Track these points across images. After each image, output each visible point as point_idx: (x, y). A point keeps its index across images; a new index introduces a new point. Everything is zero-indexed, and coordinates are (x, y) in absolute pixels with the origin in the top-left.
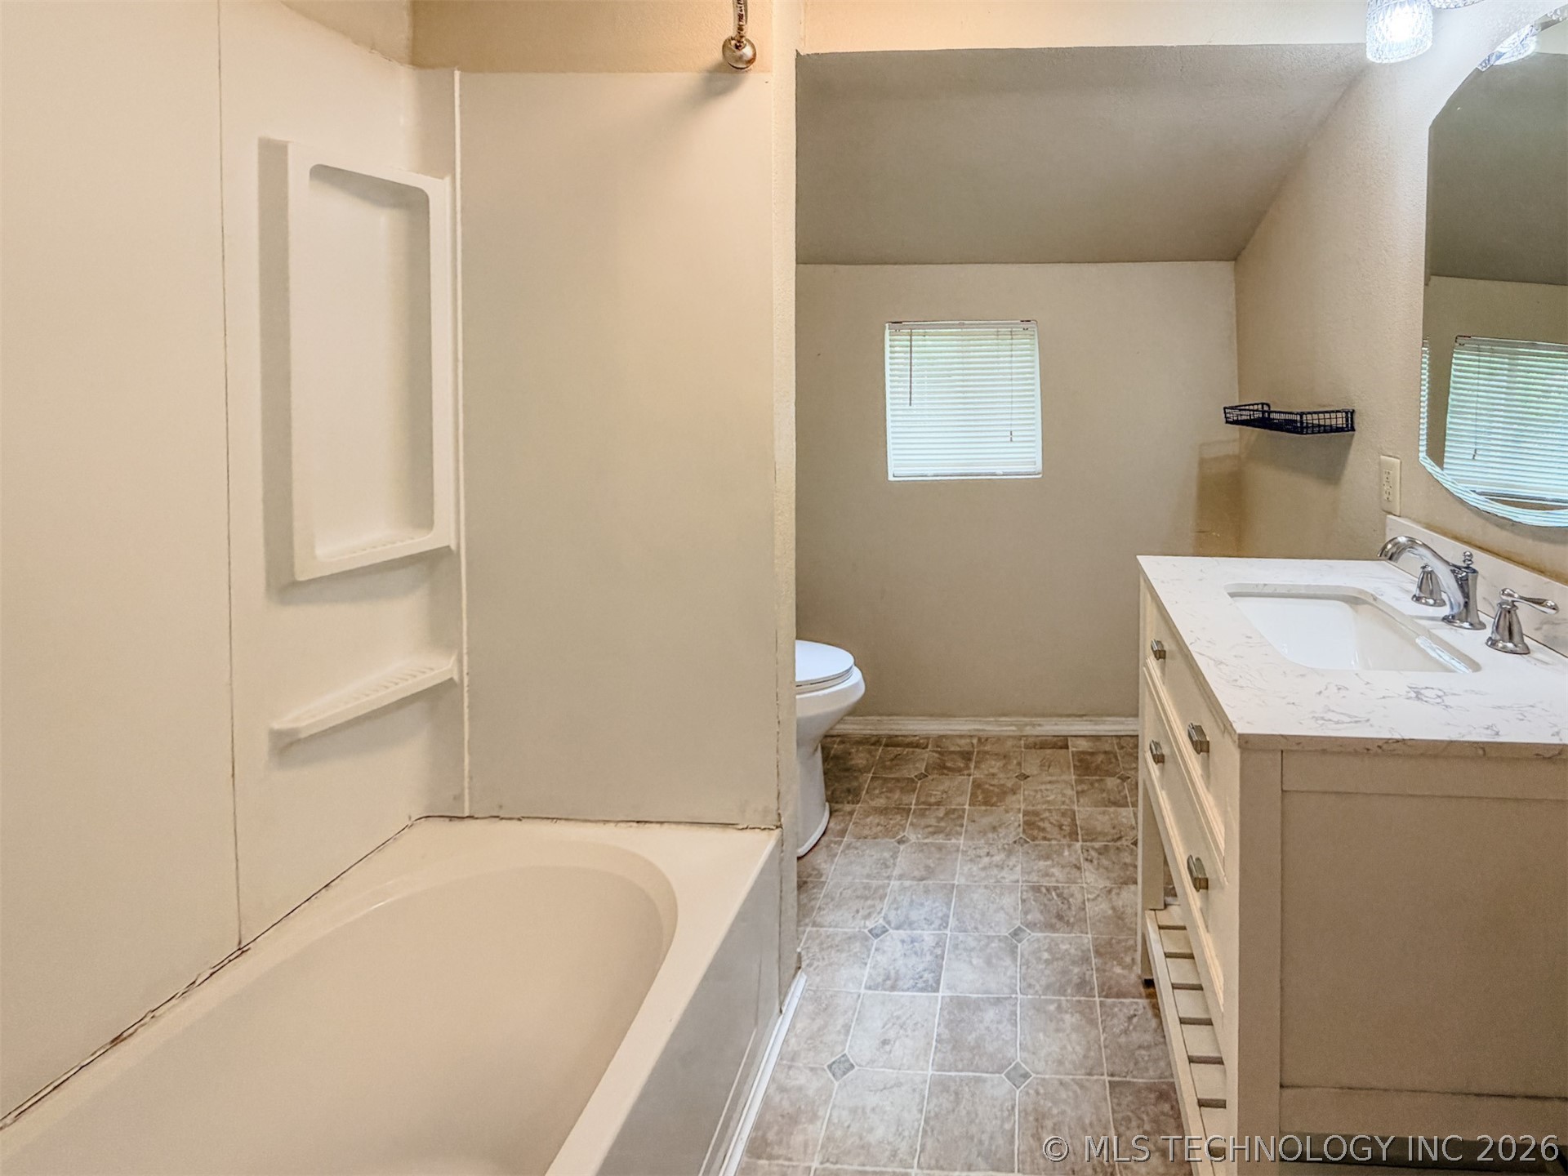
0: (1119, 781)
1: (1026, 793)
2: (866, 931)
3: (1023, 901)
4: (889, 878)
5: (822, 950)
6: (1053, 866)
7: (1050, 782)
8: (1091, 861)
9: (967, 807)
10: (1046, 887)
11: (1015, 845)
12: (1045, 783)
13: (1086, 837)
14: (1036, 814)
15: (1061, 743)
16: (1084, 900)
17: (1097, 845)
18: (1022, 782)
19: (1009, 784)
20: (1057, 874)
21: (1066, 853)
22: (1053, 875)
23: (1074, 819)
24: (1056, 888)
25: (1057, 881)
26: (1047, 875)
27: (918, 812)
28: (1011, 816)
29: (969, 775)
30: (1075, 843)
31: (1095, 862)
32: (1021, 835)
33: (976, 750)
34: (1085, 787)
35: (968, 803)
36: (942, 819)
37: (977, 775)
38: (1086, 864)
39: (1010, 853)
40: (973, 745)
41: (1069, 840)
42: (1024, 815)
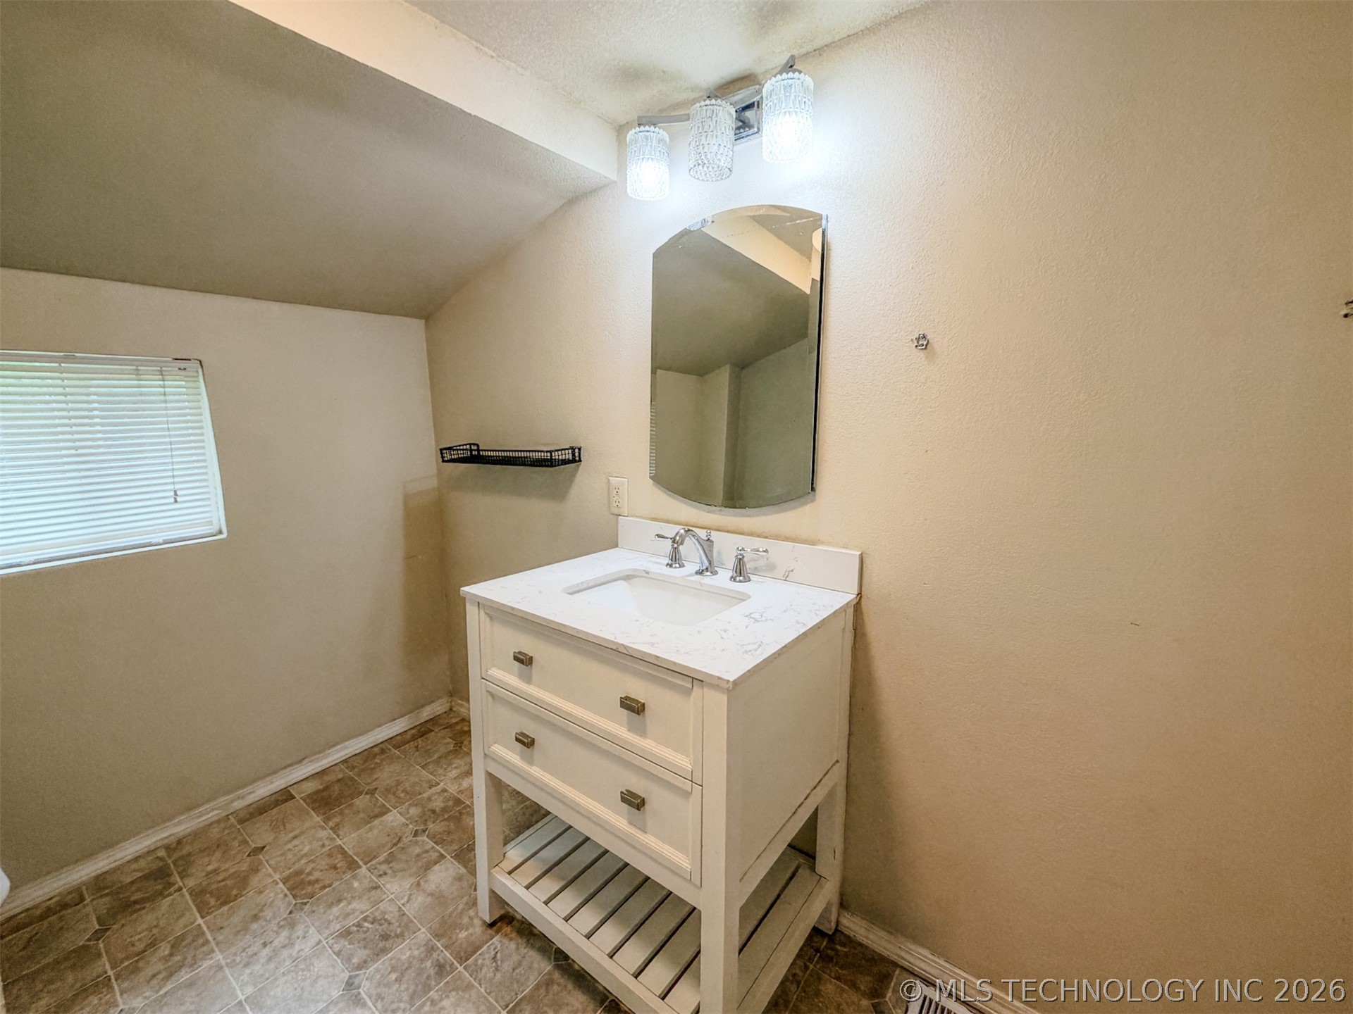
0: (368, 796)
1: (272, 862)
3: (338, 954)
6: (349, 904)
7: (295, 837)
8: (385, 874)
9: (200, 921)
10: (354, 925)
11: (293, 915)
12: (286, 843)
13: (367, 859)
14: (298, 873)
15: (285, 796)
16: (400, 907)
17: (381, 858)
18: (261, 857)
19: (245, 867)
20: (358, 907)
21: (356, 884)
22: (354, 911)
23: (344, 853)
24: (365, 919)
25: (362, 912)
26: (347, 915)
28: (269, 894)
29: (180, 889)
30: (358, 870)
31: (389, 872)
32: (294, 902)
33: (170, 861)
34: (337, 820)
35: (198, 915)
36: (171, 955)
37: (191, 883)
38: (381, 879)
39: (292, 925)
40: (161, 859)
41: (351, 872)
42: (284, 883)
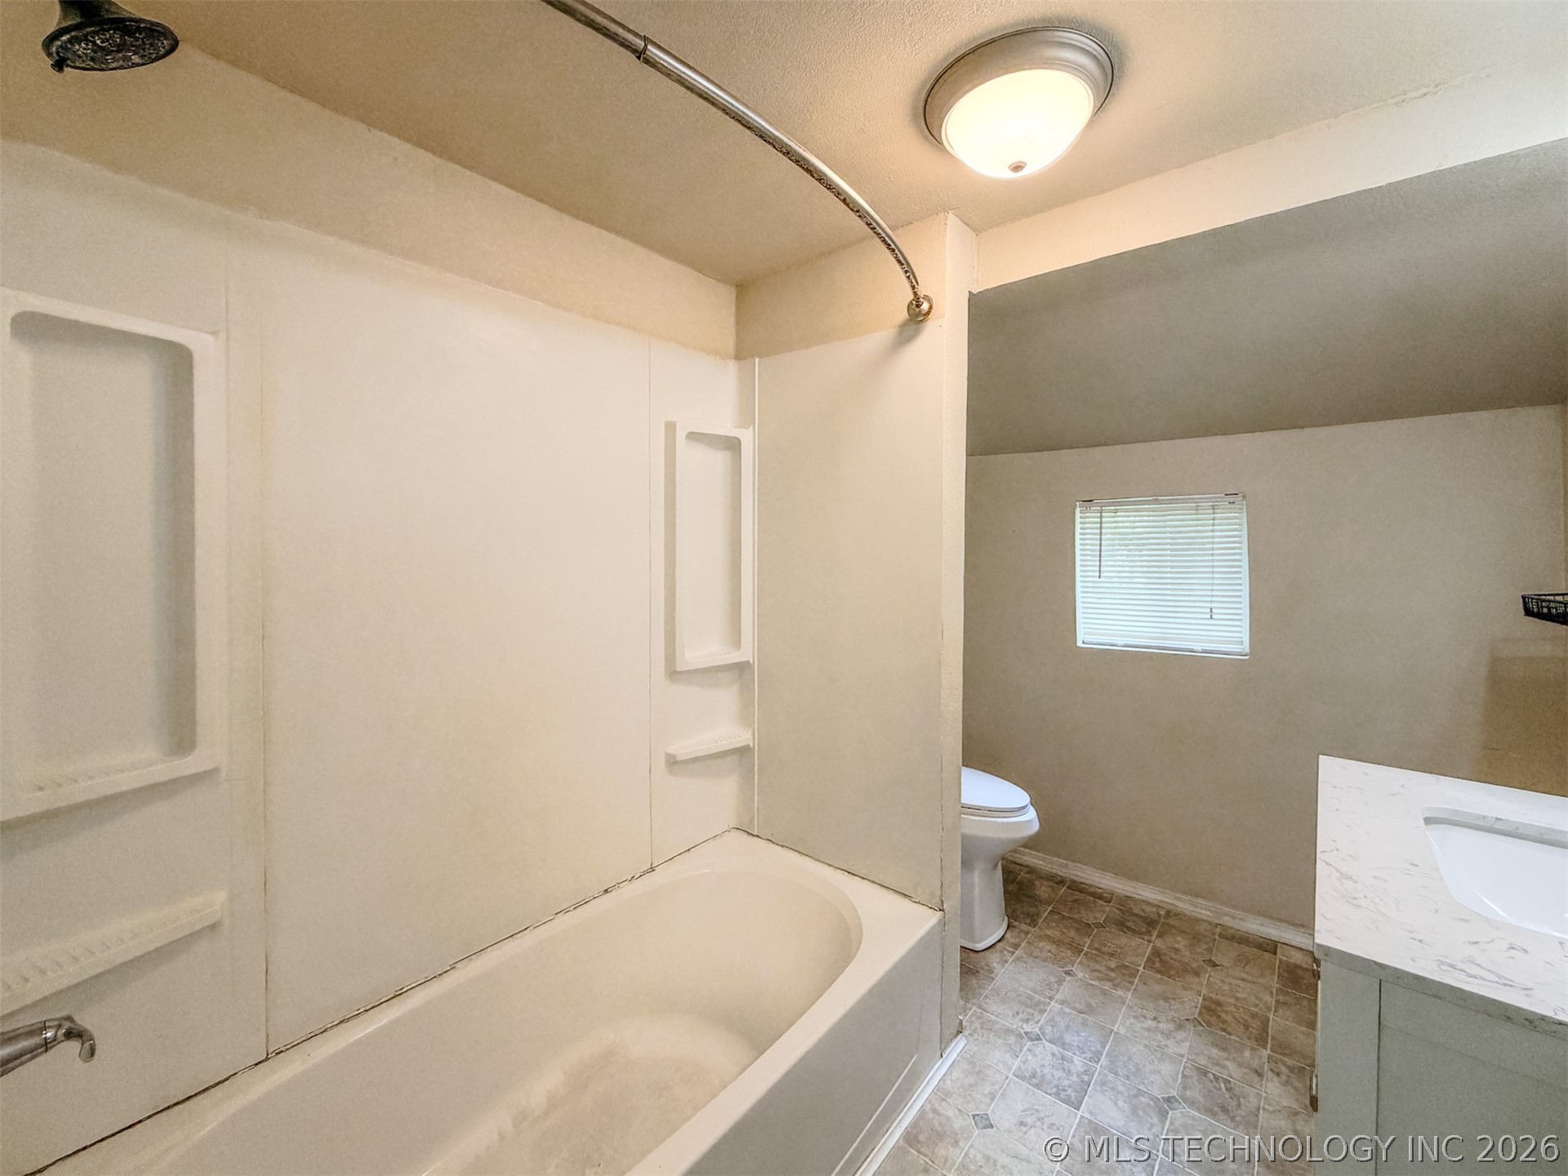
1: (1211, 980)
2: (1022, 1031)
3: (1184, 1076)
4: (1051, 998)
5: (982, 1028)
6: (1228, 1059)
7: (1243, 980)
8: (1278, 1075)
9: (1141, 968)
10: (1214, 1074)
11: (1186, 1022)
13: (1277, 1049)
14: (1219, 1004)
15: (1271, 947)
16: (1259, 1108)
17: (1290, 1062)
18: (1209, 969)
19: (1194, 965)
20: (1231, 1068)
21: (1247, 1054)
22: (1224, 1067)
23: (1265, 1026)
24: (1227, 1082)
25: (1230, 1076)
26: (1218, 1064)
27: (1089, 955)
28: (1187, 995)
29: (1150, 941)
30: (1262, 1049)
31: (1283, 1077)
32: (1196, 1016)
33: (1162, 921)
34: (1287, 999)
35: (1143, 966)
36: (1112, 970)
37: (1159, 943)
38: (1270, 1072)
39: (1180, 1027)
40: (1159, 915)
41: (1256, 1043)
42: (1204, 1000)
